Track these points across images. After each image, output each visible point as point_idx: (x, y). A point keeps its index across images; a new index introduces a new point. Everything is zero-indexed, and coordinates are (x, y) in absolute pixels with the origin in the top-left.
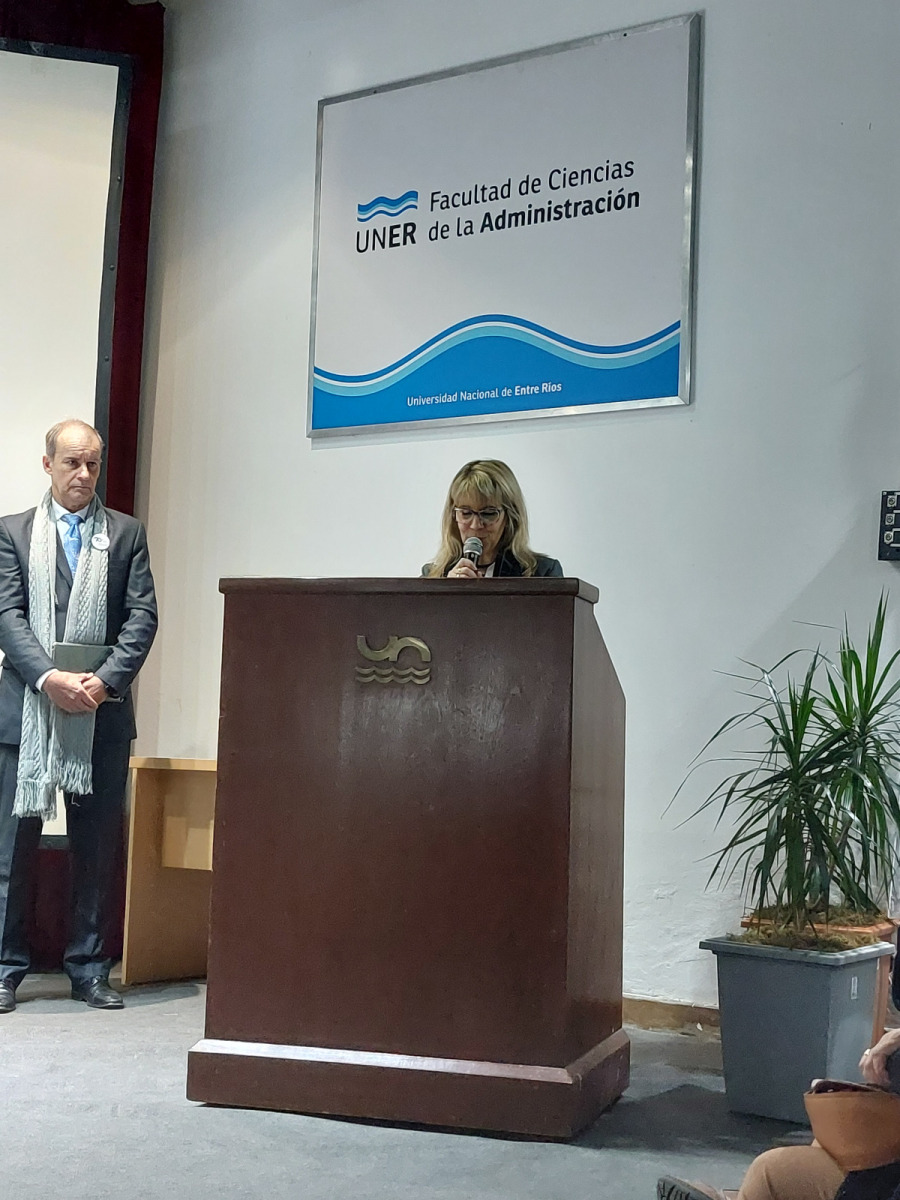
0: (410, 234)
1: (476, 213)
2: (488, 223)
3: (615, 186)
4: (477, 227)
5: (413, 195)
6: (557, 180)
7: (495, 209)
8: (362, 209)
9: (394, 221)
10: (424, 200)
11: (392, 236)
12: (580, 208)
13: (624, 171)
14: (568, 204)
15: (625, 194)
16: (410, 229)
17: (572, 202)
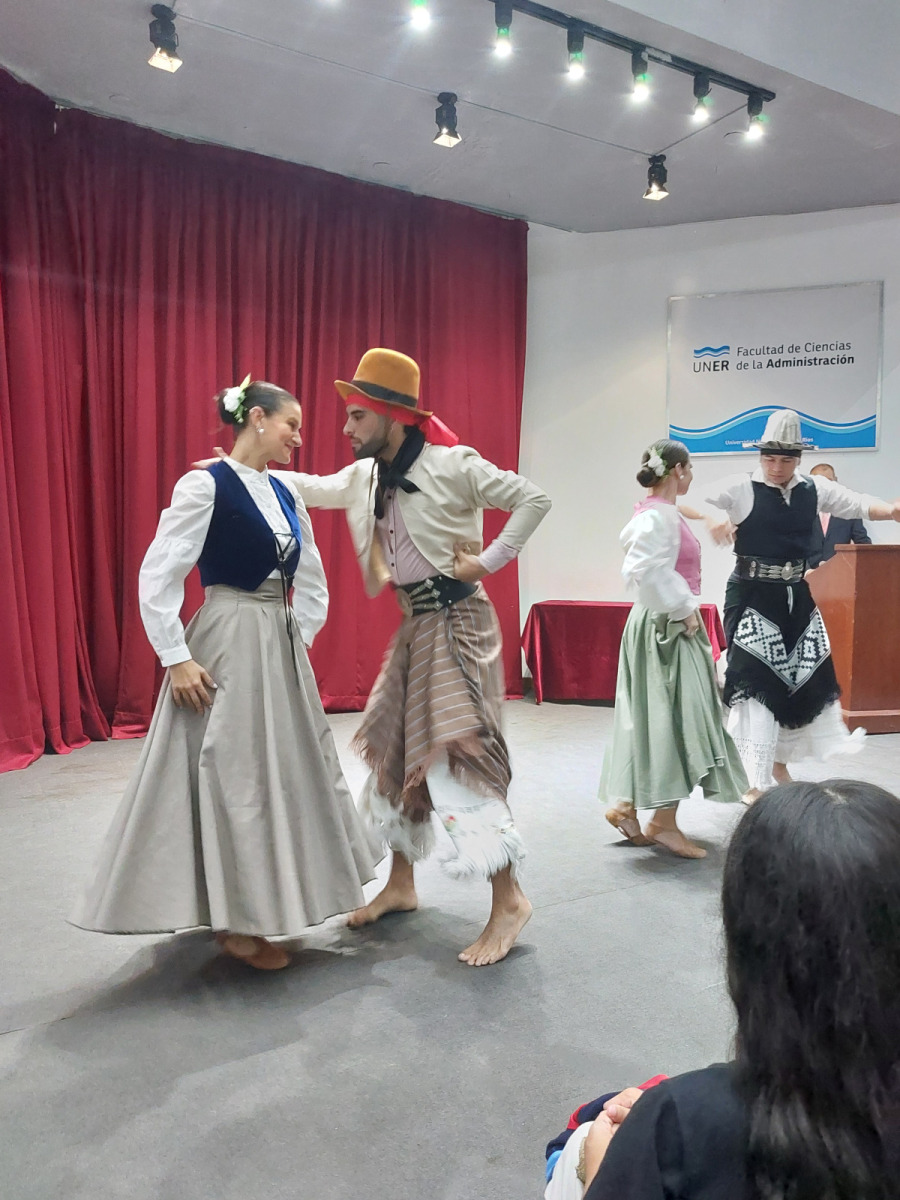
0: (725, 365)
1: (764, 359)
2: (770, 363)
3: (841, 353)
4: (765, 365)
5: (728, 348)
6: (809, 348)
7: (775, 358)
8: (696, 352)
9: (716, 359)
10: (733, 350)
11: (715, 366)
12: (822, 362)
13: (846, 347)
14: (815, 359)
15: (847, 357)
16: (725, 363)
17: (818, 358)
